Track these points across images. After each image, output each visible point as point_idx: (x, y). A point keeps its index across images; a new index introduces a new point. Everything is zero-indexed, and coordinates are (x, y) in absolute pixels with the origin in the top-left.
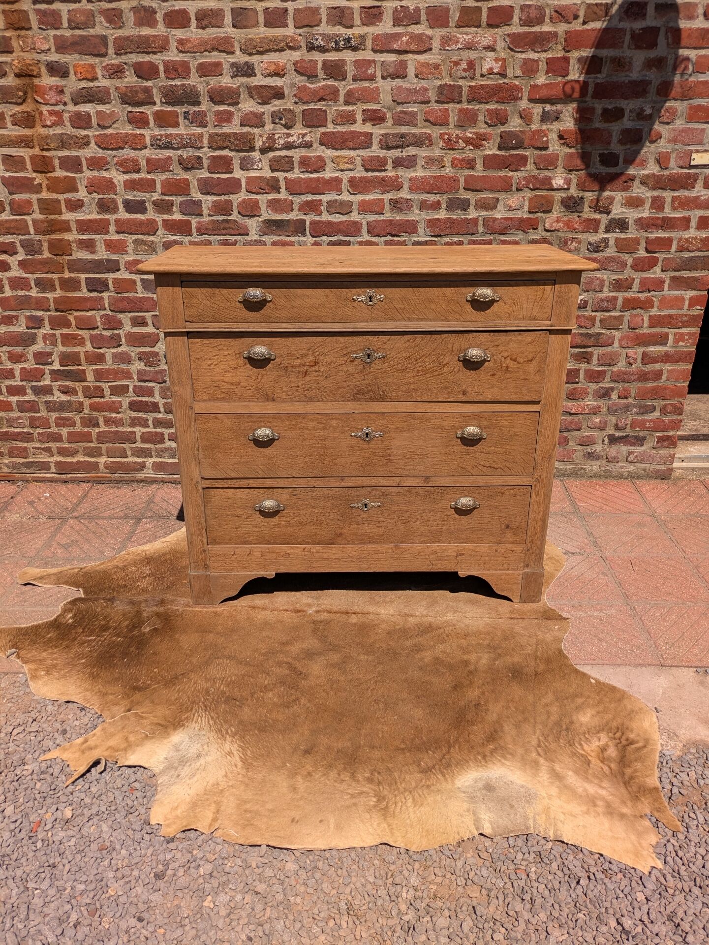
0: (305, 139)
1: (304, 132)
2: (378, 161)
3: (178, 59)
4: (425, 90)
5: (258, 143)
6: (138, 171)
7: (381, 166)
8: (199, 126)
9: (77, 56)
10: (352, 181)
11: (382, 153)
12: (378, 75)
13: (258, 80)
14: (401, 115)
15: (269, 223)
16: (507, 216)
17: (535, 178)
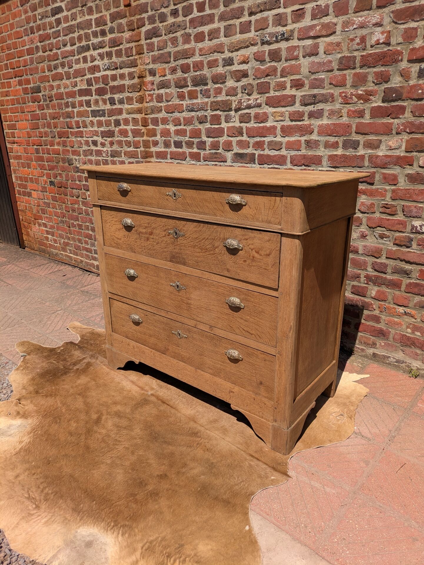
0: (257, 102)
1: (257, 97)
2: (299, 114)
3: (199, 60)
4: (330, 62)
5: (234, 106)
6: (180, 125)
7: (300, 117)
8: (207, 98)
9: (159, 64)
10: (282, 128)
11: (302, 109)
12: (301, 55)
13: (236, 67)
14: (314, 82)
15: (237, 155)
16: (388, 154)
17: (412, 123)
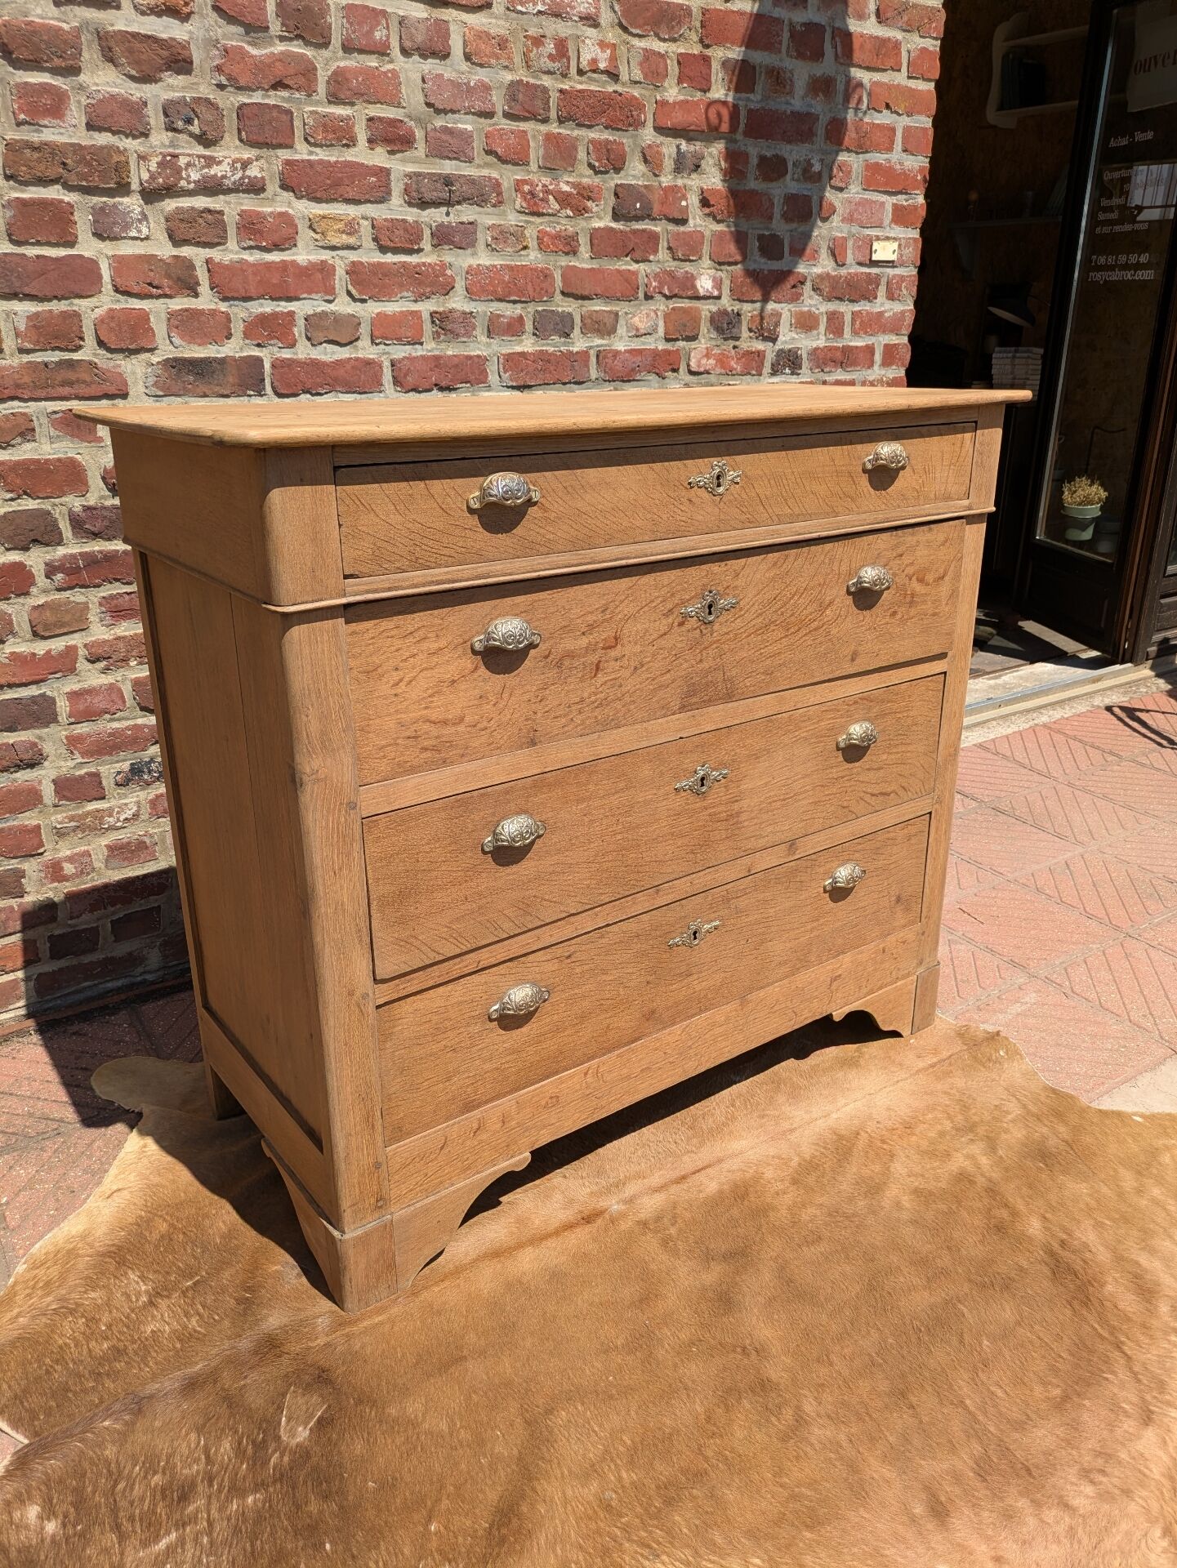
0: (248, 173)
1: (246, 156)
2: (406, 230)
4: (486, 88)
5: (139, 175)
7: (412, 242)
10: (354, 270)
11: (411, 215)
13: (126, 20)
14: (444, 137)
15: (178, 366)
16: (633, 346)
17: (671, 274)
